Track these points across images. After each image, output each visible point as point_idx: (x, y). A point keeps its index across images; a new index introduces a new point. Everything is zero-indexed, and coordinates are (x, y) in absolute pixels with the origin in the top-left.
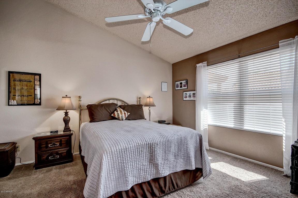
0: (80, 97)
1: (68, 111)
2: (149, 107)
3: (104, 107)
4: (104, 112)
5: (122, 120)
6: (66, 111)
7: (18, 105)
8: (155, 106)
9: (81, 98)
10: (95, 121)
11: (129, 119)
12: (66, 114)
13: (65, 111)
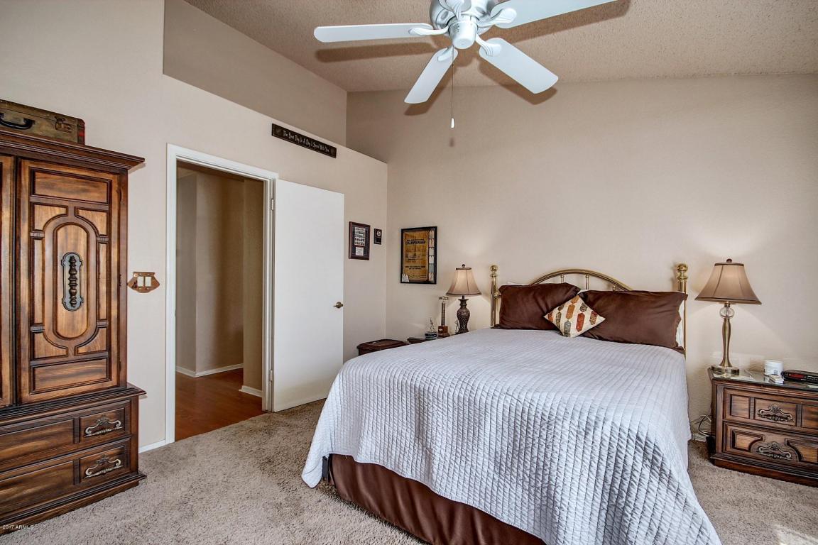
0: (493, 269)
1: (466, 298)
2: (723, 305)
3: (532, 294)
4: (529, 307)
5: (567, 334)
6: (463, 297)
7: (411, 282)
8: (758, 303)
9: (495, 270)
10: (504, 326)
11: (599, 334)
12: (463, 302)
13: (461, 298)
